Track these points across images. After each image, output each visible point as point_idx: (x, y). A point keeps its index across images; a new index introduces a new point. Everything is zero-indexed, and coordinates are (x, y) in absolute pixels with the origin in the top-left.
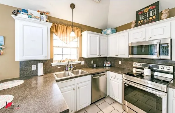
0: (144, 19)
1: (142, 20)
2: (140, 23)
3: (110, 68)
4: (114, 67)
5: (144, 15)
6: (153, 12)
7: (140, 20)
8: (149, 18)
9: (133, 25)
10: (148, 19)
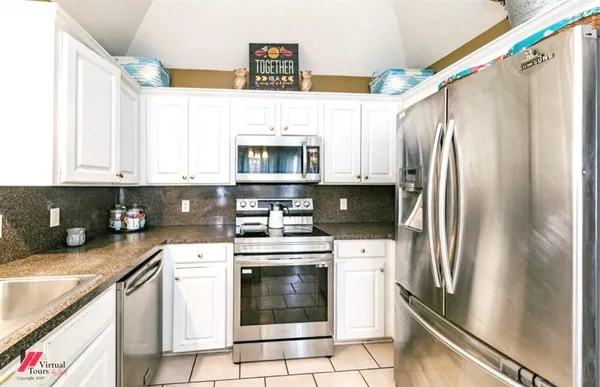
0: (270, 75)
1: (265, 75)
2: (261, 81)
3: (143, 234)
4: (161, 227)
5: (269, 65)
6: (287, 64)
7: (261, 75)
8: (281, 75)
9: (240, 82)
10: (278, 78)
